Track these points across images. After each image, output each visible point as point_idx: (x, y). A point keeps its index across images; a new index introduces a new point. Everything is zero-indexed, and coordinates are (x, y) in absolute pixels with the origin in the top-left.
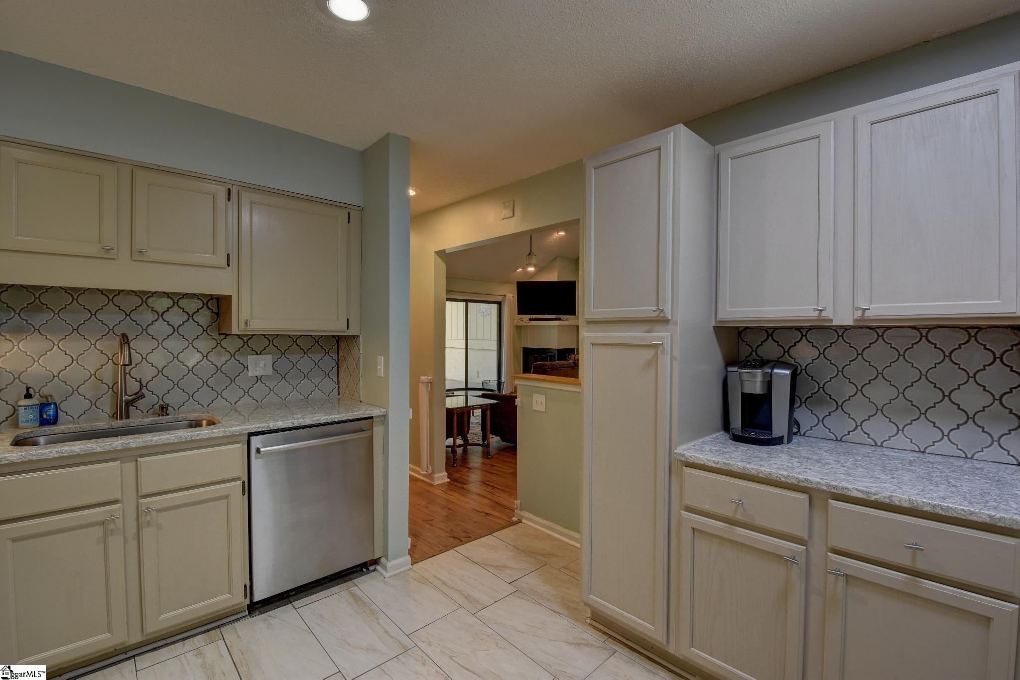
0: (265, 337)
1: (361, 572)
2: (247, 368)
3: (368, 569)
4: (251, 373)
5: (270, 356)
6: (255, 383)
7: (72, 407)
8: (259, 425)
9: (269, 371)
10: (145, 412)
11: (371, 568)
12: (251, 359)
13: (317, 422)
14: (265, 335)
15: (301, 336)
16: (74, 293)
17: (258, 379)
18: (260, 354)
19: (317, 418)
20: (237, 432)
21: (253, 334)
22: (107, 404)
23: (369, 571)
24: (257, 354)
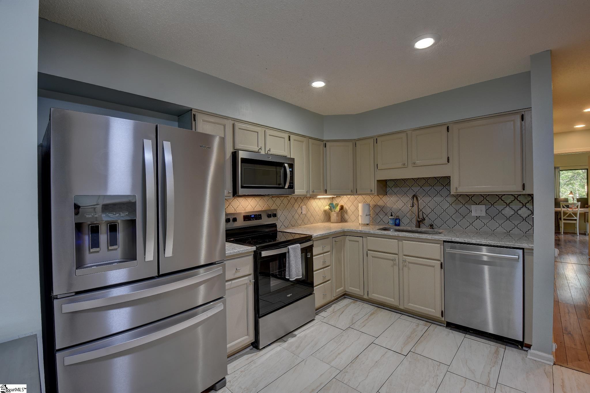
0: (481, 196)
1: (517, 347)
2: (471, 211)
3: (522, 347)
4: (474, 214)
5: (484, 206)
6: (476, 219)
7: (405, 221)
8: (447, 238)
9: (483, 214)
10: (427, 226)
11: (524, 348)
12: (473, 208)
13: (480, 243)
14: (481, 195)
15: (504, 195)
16: (405, 180)
17: (477, 218)
18: (479, 204)
19: (479, 241)
20: (437, 239)
21: (474, 194)
22: (414, 221)
23: (522, 349)
24: (477, 204)
